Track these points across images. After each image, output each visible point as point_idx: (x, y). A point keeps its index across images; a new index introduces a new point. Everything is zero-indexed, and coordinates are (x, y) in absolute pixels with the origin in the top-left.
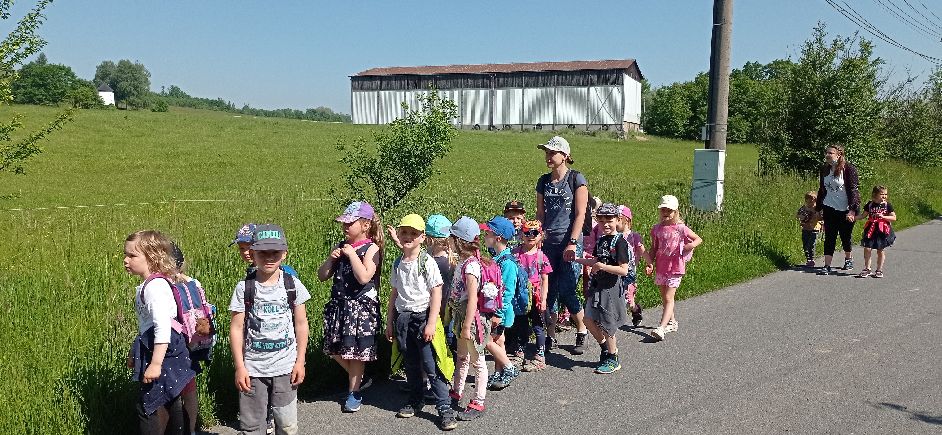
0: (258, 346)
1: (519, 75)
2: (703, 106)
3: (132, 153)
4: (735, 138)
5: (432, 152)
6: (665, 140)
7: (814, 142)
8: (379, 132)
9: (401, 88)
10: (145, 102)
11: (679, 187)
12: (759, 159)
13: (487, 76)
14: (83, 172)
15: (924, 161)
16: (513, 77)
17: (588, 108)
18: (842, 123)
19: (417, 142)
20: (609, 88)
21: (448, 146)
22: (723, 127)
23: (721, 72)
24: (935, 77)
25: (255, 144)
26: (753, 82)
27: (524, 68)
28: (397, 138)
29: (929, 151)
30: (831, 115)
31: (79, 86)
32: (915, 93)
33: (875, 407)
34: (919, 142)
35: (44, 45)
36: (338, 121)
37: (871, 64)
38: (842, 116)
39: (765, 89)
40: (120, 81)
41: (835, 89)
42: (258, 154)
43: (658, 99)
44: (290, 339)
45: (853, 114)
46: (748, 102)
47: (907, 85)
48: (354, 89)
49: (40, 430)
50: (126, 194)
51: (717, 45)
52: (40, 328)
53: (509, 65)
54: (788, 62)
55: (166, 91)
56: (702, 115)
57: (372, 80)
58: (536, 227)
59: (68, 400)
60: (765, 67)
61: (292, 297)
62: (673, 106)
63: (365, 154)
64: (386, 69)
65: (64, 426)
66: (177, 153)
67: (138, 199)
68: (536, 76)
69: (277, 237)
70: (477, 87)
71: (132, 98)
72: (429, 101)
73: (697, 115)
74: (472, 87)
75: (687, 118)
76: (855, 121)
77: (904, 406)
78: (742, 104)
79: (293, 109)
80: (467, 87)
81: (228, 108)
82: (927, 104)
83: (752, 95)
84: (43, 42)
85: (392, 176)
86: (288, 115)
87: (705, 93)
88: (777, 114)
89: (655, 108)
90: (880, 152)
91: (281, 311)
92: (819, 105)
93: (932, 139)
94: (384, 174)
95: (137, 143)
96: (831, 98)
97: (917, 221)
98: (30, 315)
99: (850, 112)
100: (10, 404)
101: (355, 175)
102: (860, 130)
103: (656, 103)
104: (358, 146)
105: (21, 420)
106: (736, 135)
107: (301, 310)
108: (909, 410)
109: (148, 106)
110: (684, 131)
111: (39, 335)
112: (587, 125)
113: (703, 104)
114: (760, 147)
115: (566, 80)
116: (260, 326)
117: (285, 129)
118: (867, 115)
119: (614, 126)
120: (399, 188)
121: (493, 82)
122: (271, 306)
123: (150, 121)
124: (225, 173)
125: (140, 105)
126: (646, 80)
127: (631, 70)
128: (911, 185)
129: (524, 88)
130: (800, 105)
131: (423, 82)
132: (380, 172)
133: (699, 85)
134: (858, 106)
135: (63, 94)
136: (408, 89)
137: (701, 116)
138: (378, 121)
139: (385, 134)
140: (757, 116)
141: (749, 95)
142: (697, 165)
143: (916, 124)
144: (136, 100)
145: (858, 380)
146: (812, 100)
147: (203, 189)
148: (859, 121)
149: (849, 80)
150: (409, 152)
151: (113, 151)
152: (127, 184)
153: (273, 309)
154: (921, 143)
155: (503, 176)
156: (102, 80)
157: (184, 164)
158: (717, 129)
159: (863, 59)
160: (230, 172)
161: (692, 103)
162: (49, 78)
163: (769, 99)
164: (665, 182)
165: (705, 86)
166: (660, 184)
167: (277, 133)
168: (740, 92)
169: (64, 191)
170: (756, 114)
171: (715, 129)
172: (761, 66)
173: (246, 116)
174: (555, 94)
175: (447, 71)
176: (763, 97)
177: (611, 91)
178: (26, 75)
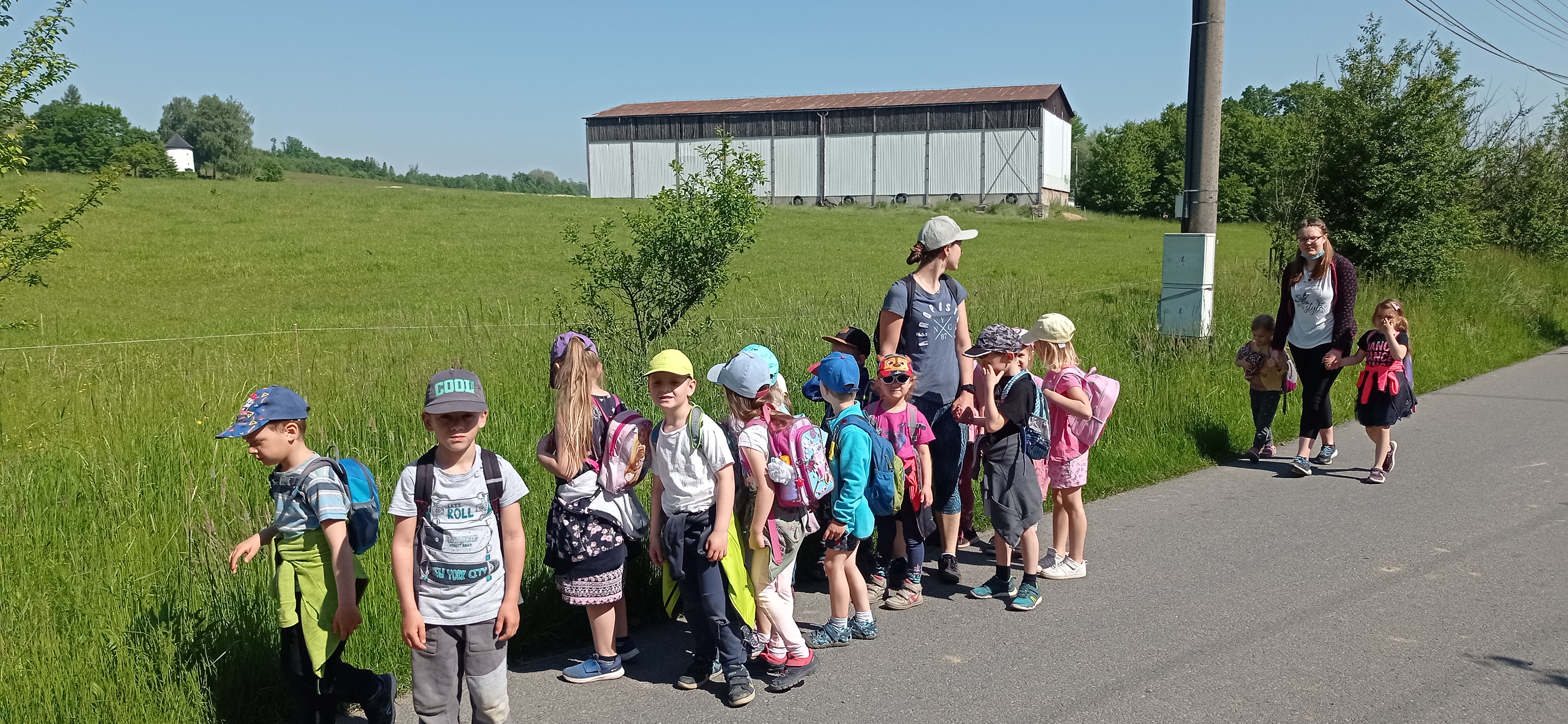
0: (440, 574)
1: (867, 112)
2: (1175, 160)
3: (225, 251)
4: (1229, 214)
5: (724, 244)
6: (1112, 220)
7: (1363, 218)
8: (634, 211)
9: (670, 137)
10: (244, 166)
11: (1138, 297)
12: (1271, 249)
13: (812, 116)
14: (143, 283)
15: (1547, 249)
16: (856, 116)
17: (983, 167)
18: (1410, 185)
19: (699, 226)
20: (1017, 134)
21: (752, 232)
22: (1212, 195)
23: (1207, 104)
24: (1563, 107)
25: (429, 234)
26: (1258, 120)
27: (874, 101)
28: (665, 221)
29: (1555, 232)
30: (1391, 173)
31: (135, 140)
32: (1531, 135)
33: (1478, 663)
34: (1537, 217)
35: (70, 69)
36: (566, 193)
37: (1457, 87)
38: (1409, 175)
39: (1277, 131)
40: (203, 131)
41: (1397, 129)
42: (433, 250)
43: (1100, 149)
44: (493, 563)
45: (1428, 171)
46: (1250, 154)
47: (1518, 121)
48: (591, 139)
49: (80, 716)
50: (216, 318)
51: (1200, 58)
52: (77, 545)
53: (849, 97)
54: (1317, 86)
55: (279, 147)
56: (1173, 176)
57: (622, 124)
58: (902, 368)
59: (126, 665)
60: (1277, 95)
61: (496, 492)
62: (1125, 161)
63: (613, 247)
64: (645, 105)
65: (119, 709)
66: (300, 249)
67: (235, 327)
68: (894, 114)
69: (468, 390)
70: (798, 134)
71: (222, 159)
72: (718, 157)
73: (1165, 176)
74: (789, 134)
75: (1148, 181)
76: (1432, 183)
77: (1529, 662)
78: (1240, 156)
79: (491, 173)
80: (780, 134)
81: (383, 174)
82: (1550, 153)
83: (1256, 142)
84: (68, 64)
85: (659, 284)
86: (482, 184)
87: (1177, 139)
88: (1301, 173)
89: (1095, 166)
90: (1474, 234)
91: (477, 515)
92: (1371, 157)
93: (1561, 211)
94: (646, 280)
95: (233, 233)
96: (1391, 145)
97: (1537, 349)
98: (60, 522)
99: (1423, 167)
100: (29, 673)
101: (597, 283)
102: (1439, 198)
103: (1095, 157)
104: (600, 234)
105: (48, 700)
106: (1230, 209)
107: (513, 513)
108: (1537, 667)
109: (250, 171)
110: (1143, 203)
111: (76, 557)
112: (981, 195)
113: (1174, 157)
114: (1272, 228)
115: (945, 120)
116: (441, 540)
117: (477, 207)
118: (1451, 173)
119: (1027, 196)
120: (671, 304)
121: (823, 125)
122: (461, 509)
123: (253, 197)
124: (380, 282)
125: (236, 171)
126: (1080, 119)
127: (1054, 103)
128: (1526, 290)
129: (875, 134)
130: (1339, 157)
131: (706, 126)
132: (639, 278)
133: (1168, 125)
134: (1436, 157)
135: (108, 153)
136: (681, 138)
137: (1172, 178)
138: (633, 193)
139: (645, 214)
140: (1265, 176)
141: (1252, 142)
142: (1169, 260)
143: (1533, 187)
144: (229, 161)
145: (1448, 618)
146: (1359, 149)
147: (344, 309)
148: (1438, 183)
149: (1421, 114)
150: (687, 244)
151: (193, 247)
152: (217, 302)
153: (463, 514)
154: (1542, 218)
155: (844, 282)
156: (172, 129)
157: (311, 268)
158: (1202, 199)
159: (1444, 79)
160: (388, 280)
161: (1156, 156)
162: (84, 127)
163: (1285, 149)
164: (1114, 289)
165: (1178, 127)
166: (1106, 293)
167: (464, 214)
168: (1236, 137)
169: (112, 315)
170: (1263, 173)
171: (1197, 199)
172: (1270, 92)
173: (413, 187)
174: (928, 143)
175: (747, 107)
176: (1275, 144)
177: (1021, 138)
178: (47, 123)
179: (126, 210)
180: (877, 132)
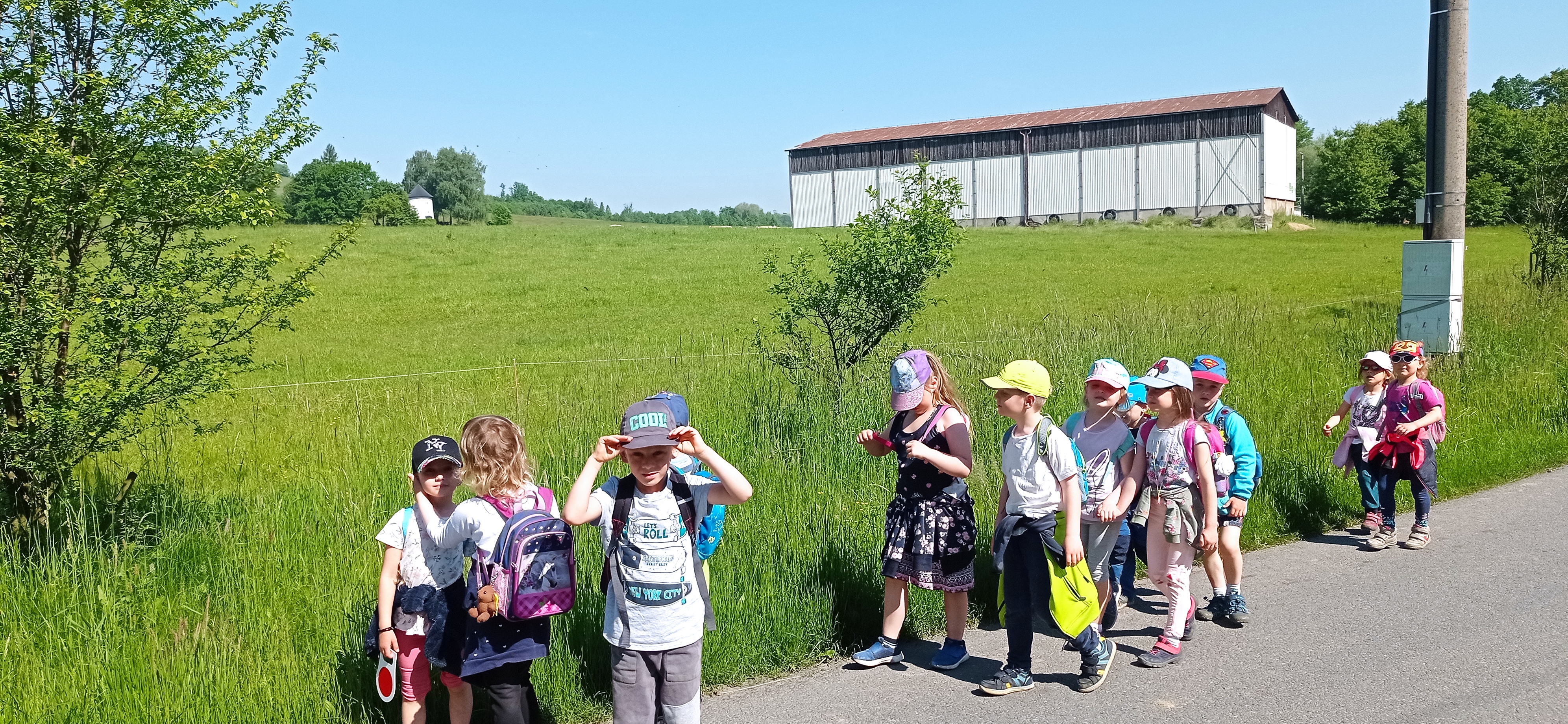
0: (637, 594)
1: (1072, 128)
2: (1416, 162)
3: (458, 291)
4: (1481, 217)
5: (921, 269)
6: (1344, 228)
8: (833, 238)
9: (871, 164)
10: (477, 211)
11: (1374, 311)
12: (1531, 254)
13: (1015, 134)
14: (387, 323)
16: (1061, 133)
17: (1198, 179)
19: (895, 251)
20: (1235, 141)
21: (950, 256)
22: (1459, 197)
23: (1450, 98)
25: (641, 269)
26: (1513, 113)
27: (1080, 116)
28: (860, 247)
31: (382, 192)
36: (771, 224)
39: (1536, 124)
40: (441, 181)
42: (645, 284)
43: (1329, 154)
44: (686, 585)
46: (1504, 150)
48: (794, 171)
50: (449, 354)
51: (1440, 49)
53: (1053, 114)
55: (508, 192)
56: (1414, 179)
57: (823, 154)
60: (1536, 84)
62: (1358, 165)
63: (810, 276)
64: (846, 134)
66: (524, 287)
67: (465, 363)
68: (1101, 129)
69: (661, 424)
70: (1000, 154)
71: (458, 206)
72: (915, 182)
73: (1405, 179)
74: (991, 155)
75: (1385, 185)
78: (1492, 153)
79: (700, 208)
80: (981, 155)
81: (600, 214)
83: (1511, 137)
85: (855, 312)
86: (691, 220)
87: (1418, 138)
89: (1323, 172)
91: (672, 535)
94: (843, 308)
95: (465, 274)
101: (794, 312)
103: (1324, 162)
104: (798, 263)
106: (1481, 211)
109: (482, 216)
110: (1380, 209)
112: (1196, 207)
113: (1415, 158)
114: (1532, 231)
115: (1155, 132)
116: (637, 558)
117: (686, 241)
119: (1248, 206)
120: (867, 332)
121: (1026, 144)
123: (483, 240)
124: (596, 316)
125: (470, 217)
126: (1305, 123)
127: (1275, 107)
129: (1082, 150)
131: (907, 152)
132: (835, 306)
133: (1407, 124)
135: (360, 205)
136: (882, 164)
137: (1412, 181)
138: (834, 222)
139: (843, 242)
140: (1522, 174)
141: (1506, 137)
142: (1410, 270)
144: (464, 208)
147: (563, 343)
150: (883, 270)
151: (430, 288)
152: (450, 339)
153: (658, 534)
156: (414, 180)
157: (533, 305)
158: (1447, 201)
160: (603, 315)
161: (1394, 158)
162: (340, 182)
163: (1546, 142)
164: (1344, 304)
165: (1418, 126)
166: (1338, 307)
167: (674, 249)
168: (1487, 133)
169: (360, 353)
170: (1519, 170)
171: (1442, 202)
172: (1527, 82)
173: (628, 225)
174: (1137, 157)
175: (947, 130)
176: (1534, 138)
177: (1240, 146)
178: (309, 180)
179: (374, 256)
180: (1083, 147)
